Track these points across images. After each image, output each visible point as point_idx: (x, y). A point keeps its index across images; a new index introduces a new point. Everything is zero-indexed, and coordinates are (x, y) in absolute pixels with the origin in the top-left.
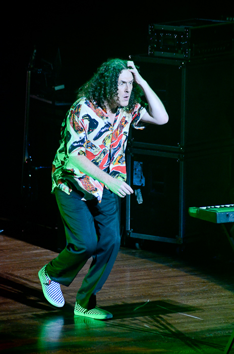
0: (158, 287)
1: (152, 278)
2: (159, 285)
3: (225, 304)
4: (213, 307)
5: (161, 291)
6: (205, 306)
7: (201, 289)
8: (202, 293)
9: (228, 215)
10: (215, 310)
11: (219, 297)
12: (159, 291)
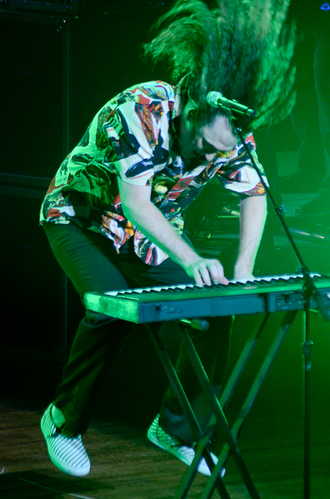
0: (22, 443)
1: (9, 428)
2: (23, 440)
3: (148, 473)
4: (125, 479)
5: (27, 450)
6: (111, 477)
7: (104, 445)
8: (105, 454)
9: (158, 309)
10: (130, 486)
11: (136, 459)
12: (23, 451)
